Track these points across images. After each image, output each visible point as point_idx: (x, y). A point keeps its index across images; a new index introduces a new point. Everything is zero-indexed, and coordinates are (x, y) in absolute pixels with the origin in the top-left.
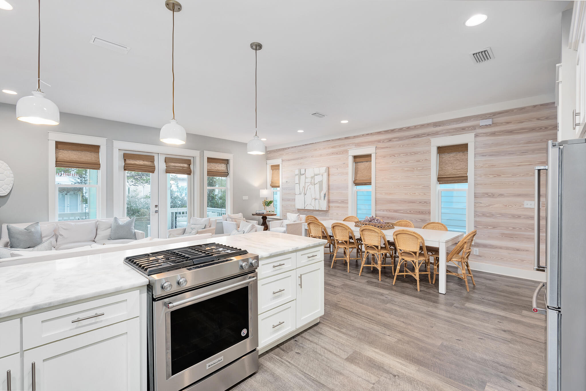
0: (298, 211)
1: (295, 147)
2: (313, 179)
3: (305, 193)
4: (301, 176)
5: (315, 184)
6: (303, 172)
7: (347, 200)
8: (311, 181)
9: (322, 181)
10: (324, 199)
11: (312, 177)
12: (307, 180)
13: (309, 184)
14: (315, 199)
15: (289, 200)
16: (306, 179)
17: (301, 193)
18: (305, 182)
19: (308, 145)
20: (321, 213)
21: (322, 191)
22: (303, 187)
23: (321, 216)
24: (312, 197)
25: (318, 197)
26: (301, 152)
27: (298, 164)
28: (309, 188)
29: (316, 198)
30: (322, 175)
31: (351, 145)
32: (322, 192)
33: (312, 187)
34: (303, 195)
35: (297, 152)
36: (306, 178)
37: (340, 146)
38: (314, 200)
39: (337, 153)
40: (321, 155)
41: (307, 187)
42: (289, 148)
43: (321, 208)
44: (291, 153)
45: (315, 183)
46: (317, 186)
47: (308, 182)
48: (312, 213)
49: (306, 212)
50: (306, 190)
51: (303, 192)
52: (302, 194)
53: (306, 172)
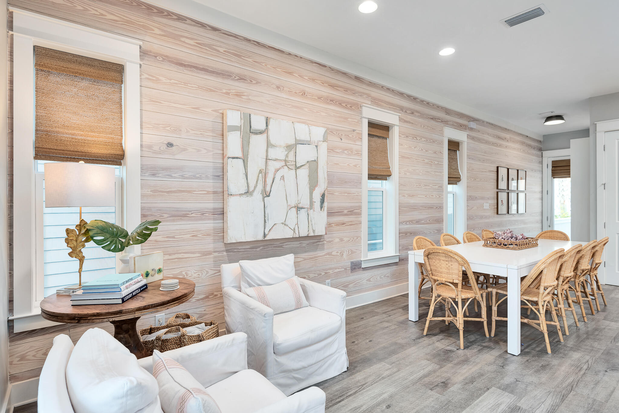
0: (227, 251)
1: (215, 29)
2: (292, 154)
3: (268, 189)
4: (254, 138)
5: (297, 168)
6: (258, 123)
7: (360, 207)
8: (287, 156)
9: (316, 161)
10: (321, 207)
11: (289, 148)
12: (273, 153)
13: (278, 165)
14: (298, 208)
15: (185, 216)
16: (270, 150)
17: (253, 191)
18: (267, 156)
19: (263, 46)
20: (305, 243)
21: (316, 186)
22: (260, 172)
23: (306, 252)
24: (289, 203)
25: (306, 202)
26: (239, 56)
27: (228, 94)
28: (279, 175)
29: (300, 206)
30: (316, 146)
31: (365, 96)
32: (316, 188)
33: (290, 174)
34: (257, 195)
35: (221, 50)
36: (269, 145)
37: (346, 90)
38: (294, 210)
39: (340, 104)
40: (304, 94)
41: (275, 174)
42: (181, 18)
43: (314, 231)
44: (191, 42)
45: (298, 165)
46: (303, 173)
47: (276, 160)
48: (281, 247)
49: (258, 250)
50: (269, 181)
51: (260, 187)
52: (255, 193)
53: (269, 127)
